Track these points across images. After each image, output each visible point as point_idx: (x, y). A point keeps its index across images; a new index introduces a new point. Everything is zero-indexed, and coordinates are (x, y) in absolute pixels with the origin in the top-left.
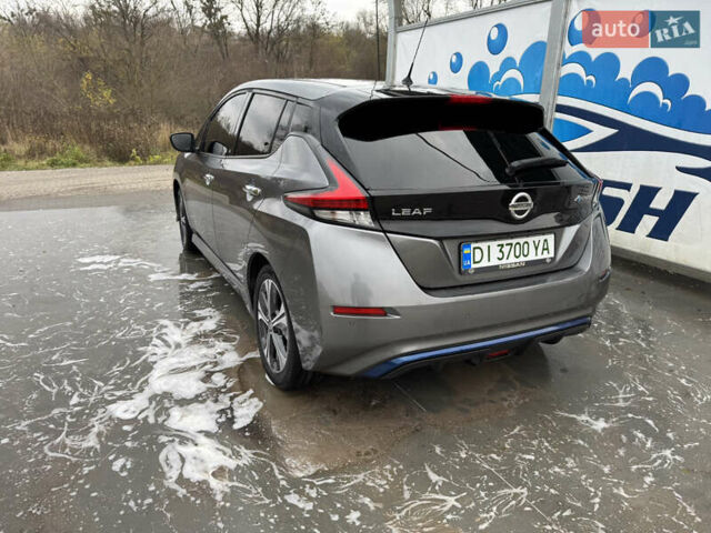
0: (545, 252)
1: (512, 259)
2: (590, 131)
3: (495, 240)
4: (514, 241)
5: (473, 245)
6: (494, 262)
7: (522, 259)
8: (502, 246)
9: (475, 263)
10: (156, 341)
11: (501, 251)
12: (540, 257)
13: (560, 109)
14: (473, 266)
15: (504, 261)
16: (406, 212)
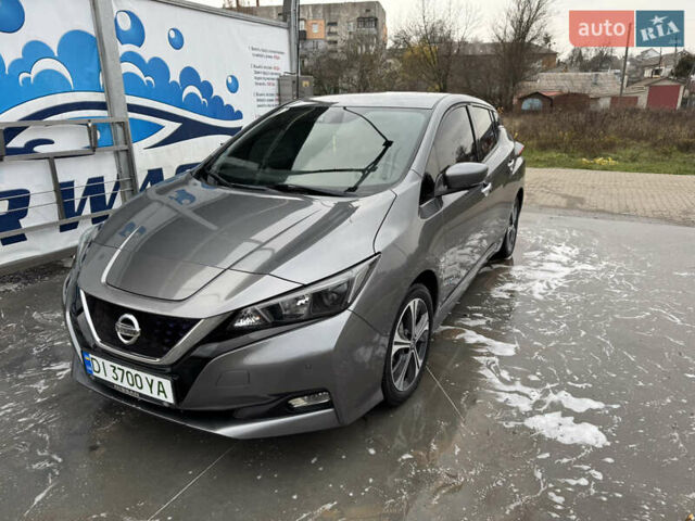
2: (163, 127)
10: (554, 287)
13: (132, 108)
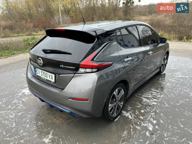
0: (52, 79)
1: (44, 77)
4: (44, 72)
5: (37, 69)
7: (46, 78)
11: (41, 73)
12: (50, 80)
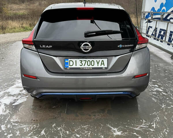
0: (103, 65)
3: (79, 59)
4: (87, 60)
5: (69, 60)
6: (78, 66)
8: (82, 61)
9: (70, 66)
11: (81, 63)
14: (69, 67)
15: (83, 66)
16: (44, 46)
